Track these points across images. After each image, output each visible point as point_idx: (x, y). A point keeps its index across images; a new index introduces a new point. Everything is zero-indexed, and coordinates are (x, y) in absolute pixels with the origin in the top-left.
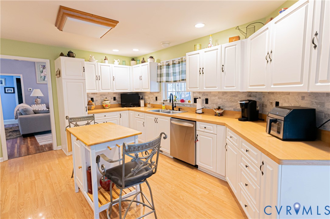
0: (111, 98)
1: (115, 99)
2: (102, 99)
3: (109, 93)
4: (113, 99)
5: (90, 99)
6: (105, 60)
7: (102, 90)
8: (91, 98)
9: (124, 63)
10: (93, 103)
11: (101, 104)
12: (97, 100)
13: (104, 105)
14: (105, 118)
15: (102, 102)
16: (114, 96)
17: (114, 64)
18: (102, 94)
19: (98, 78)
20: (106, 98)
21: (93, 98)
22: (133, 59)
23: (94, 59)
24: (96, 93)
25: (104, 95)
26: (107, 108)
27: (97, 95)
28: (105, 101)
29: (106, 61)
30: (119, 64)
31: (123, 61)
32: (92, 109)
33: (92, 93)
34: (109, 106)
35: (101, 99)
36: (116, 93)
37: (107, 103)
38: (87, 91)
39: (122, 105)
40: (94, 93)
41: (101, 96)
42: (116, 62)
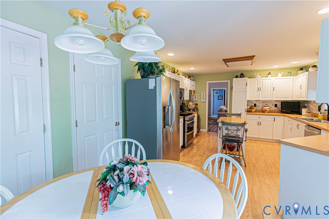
0: (272, 105)
1: (276, 106)
2: (264, 105)
3: (270, 100)
4: (274, 106)
5: (253, 105)
6: (268, 74)
7: (262, 98)
8: (255, 104)
9: (289, 74)
10: (255, 108)
11: (262, 109)
12: (259, 106)
13: (264, 110)
14: (260, 119)
15: (263, 107)
16: (276, 103)
17: (277, 77)
18: (264, 101)
19: (259, 89)
20: (266, 104)
21: (256, 104)
22: (302, 69)
23: (259, 76)
24: (259, 101)
25: (266, 102)
26: (266, 112)
27: (259, 102)
28: (265, 106)
29: (270, 75)
30: (282, 76)
31: (289, 73)
32: (252, 111)
33: (255, 101)
34: (268, 111)
35: (262, 105)
36: (278, 101)
37: (267, 108)
38: (248, 99)
39: (282, 112)
40: (257, 101)
41: (263, 102)
42: (280, 75)
